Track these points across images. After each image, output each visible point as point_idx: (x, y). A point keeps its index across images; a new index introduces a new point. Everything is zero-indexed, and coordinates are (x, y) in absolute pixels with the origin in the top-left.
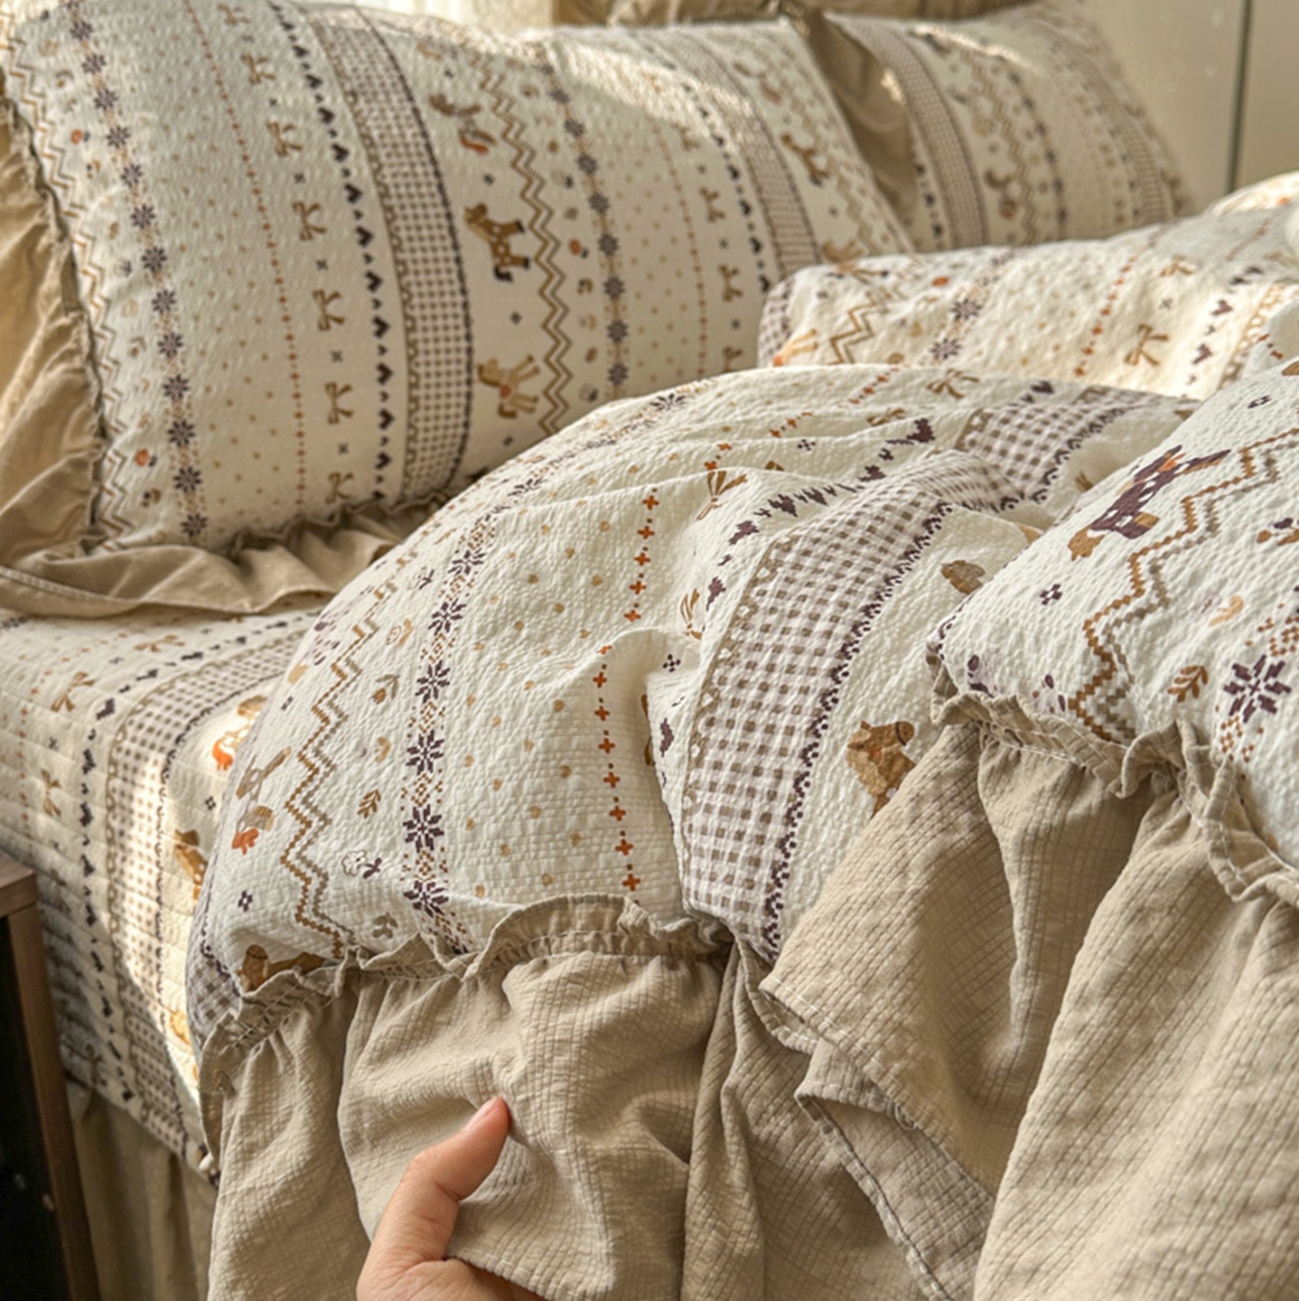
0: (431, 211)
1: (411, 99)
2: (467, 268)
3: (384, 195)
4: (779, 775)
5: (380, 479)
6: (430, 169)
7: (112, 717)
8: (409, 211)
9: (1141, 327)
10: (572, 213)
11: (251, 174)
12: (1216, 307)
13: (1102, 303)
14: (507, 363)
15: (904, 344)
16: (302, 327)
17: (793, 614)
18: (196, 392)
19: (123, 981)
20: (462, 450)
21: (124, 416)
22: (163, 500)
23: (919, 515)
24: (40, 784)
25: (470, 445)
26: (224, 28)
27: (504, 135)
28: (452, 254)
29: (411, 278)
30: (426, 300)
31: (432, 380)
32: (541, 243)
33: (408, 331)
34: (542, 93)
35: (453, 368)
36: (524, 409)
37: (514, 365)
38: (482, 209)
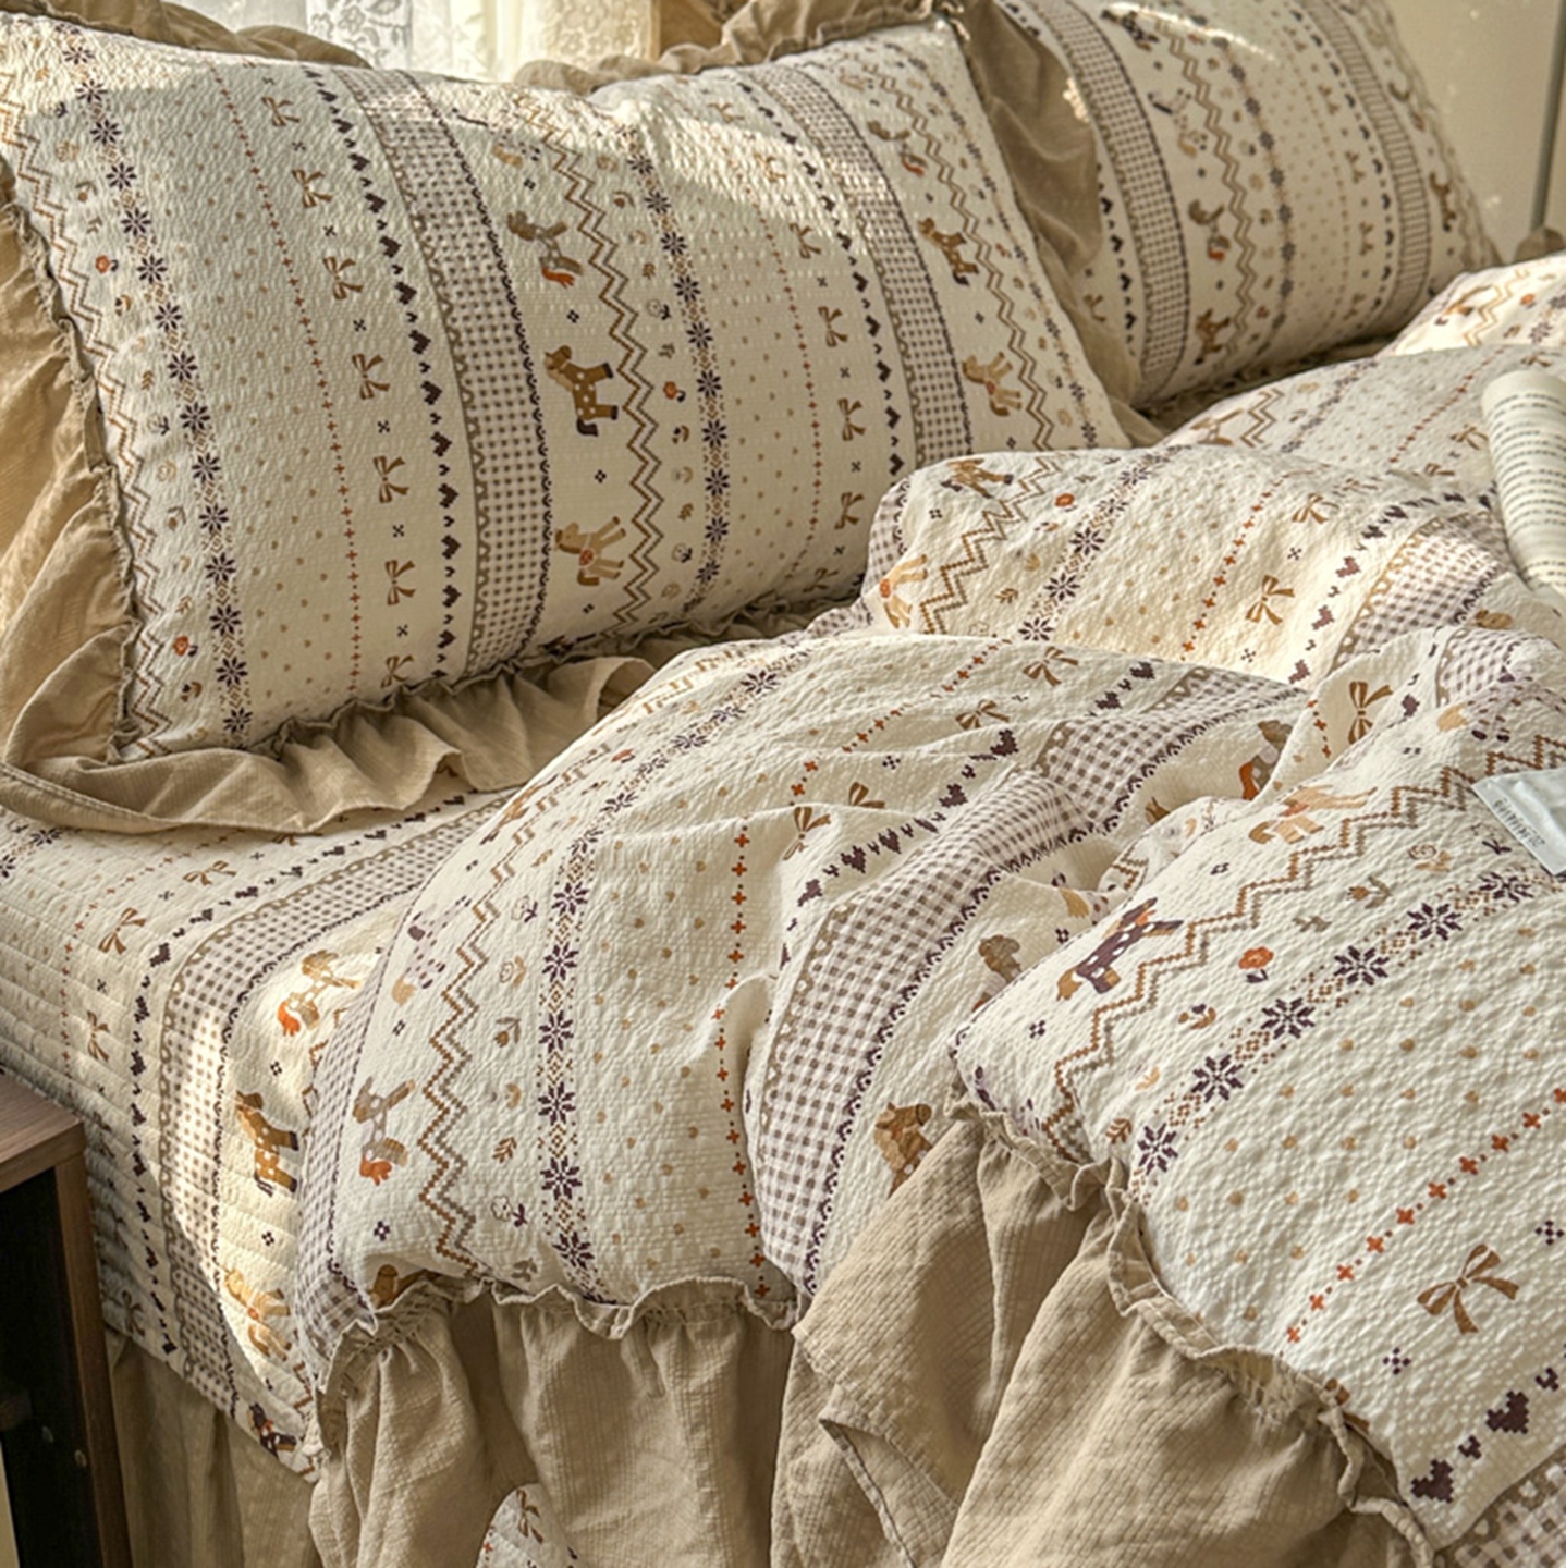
0: (507, 359)
1: (485, 221)
2: (545, 422)
3: (454, 343)
4: (821, 1146)
5: (442, 658)
6: (507, 308)
7: (168, 964)
9: (1266, 579)
10: (668, 350)
11: (305, 322)
12: (1342, 565)
13: (1228, 549)
14: (588, 528)
15: (1019, 579)
16: (361, 499)
17: (842, 993)
18: (242, 576)
19: (173, 1233)
20: (535, 620)
21: (160, 595)
22: (205, 693)
23: (969, 883)
24: (85, 1026)
25: (544, 615)
26: (271, 130)
27: (592, 261)
28: (530, 408)
29: (483, 438)
30: (499, 462)
31: (504, 550)
32: (632, 388)
33: (478, 498)
34: (637, 199)
35: (528, 535)
36: (607, 575)
37: (596, 530)
38: (565, 352)
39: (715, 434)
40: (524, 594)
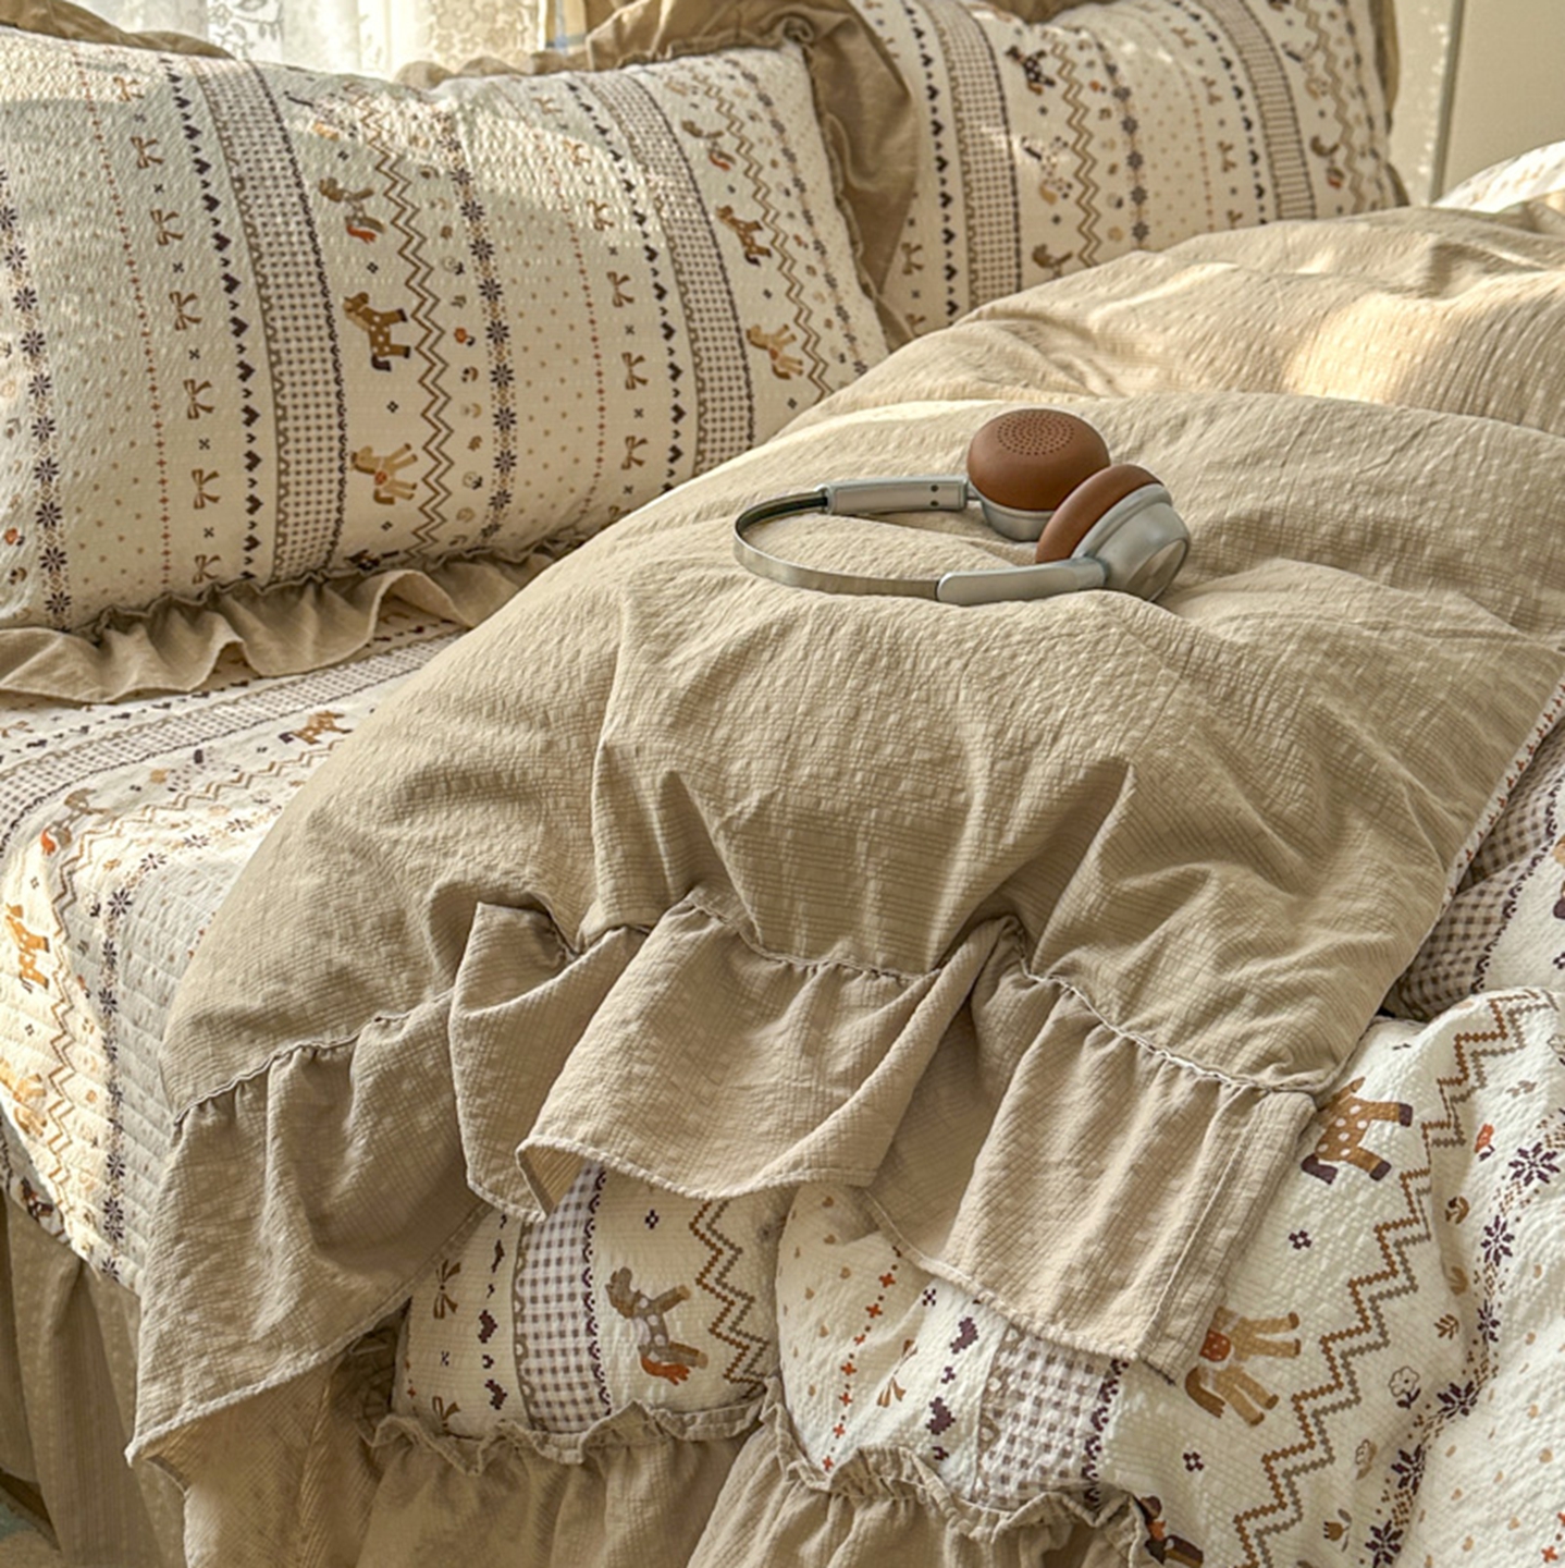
0: (310, 301)
1: (299, 184)
2: (341, 357)
3: (261, 285)
5: (249, 560)
6: (312, 258)
8: (286, 302)
10: (460, 301)
11: (131, 263)
14: (382, 451)
16: (171, 416)
18: (65, 477)
20: (336, 533)
22: (29, 578)
25: (344, 528)
27: (393, 222)
28: (328, 344)
29: (284, 367)
30: (299, 389)
31: (303, 467)
32: (423, 332)
33: (278, 419)
34: (442, 173)
35: (325, 455)
36: (403, 496)
37: (389, 453)
38: (363, 298)
39: (502, 376)
40: (324, 507)
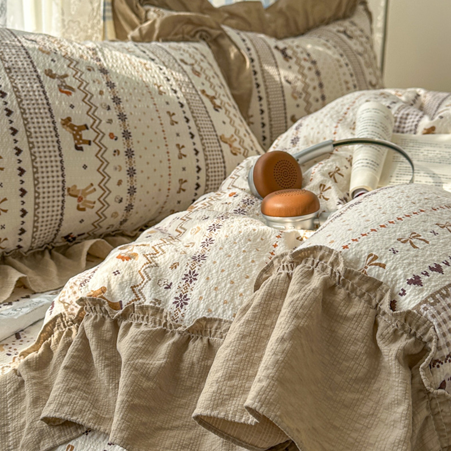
0: (46, 120)
1: (36, 71)
2: (62, 145)
3: (23, 113)
5: (20, 240)
6: (45, 102)
10: (110, 121)
14: (81, 187)
20: (60, 225)
25: (63, 223)
27: (79, 88)
29: (36, 149)
30: (43, 159)
31: (46, 195)
32: (96, 134)
33: (34, 173)
34: (96, 69)
35: (56, 189)
36: (89, 207)
37: (83, 187)
38: (69, 119)
39: (130, 153)
40: (55, 213)
